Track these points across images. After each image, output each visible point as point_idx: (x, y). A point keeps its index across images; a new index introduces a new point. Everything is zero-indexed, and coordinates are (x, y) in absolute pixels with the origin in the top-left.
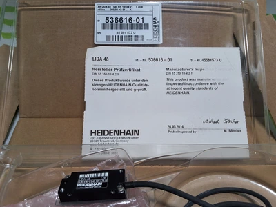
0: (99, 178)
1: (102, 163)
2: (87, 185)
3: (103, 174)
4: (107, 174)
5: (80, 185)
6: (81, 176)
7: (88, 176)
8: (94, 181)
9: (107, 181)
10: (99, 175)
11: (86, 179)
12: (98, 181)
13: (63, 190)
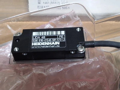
0: (55, 37)
1: (55, 20)
2: (43, 44)
3: (59, 33)
4: (63, 33)
5: (35, 44)
6: (34, 34)
7: (41, 33)
8: (50, 40)
9: (64, 40)
10: (54, 33)
11: (41, 37)
12: (54, 39)
13: (16, 49)
